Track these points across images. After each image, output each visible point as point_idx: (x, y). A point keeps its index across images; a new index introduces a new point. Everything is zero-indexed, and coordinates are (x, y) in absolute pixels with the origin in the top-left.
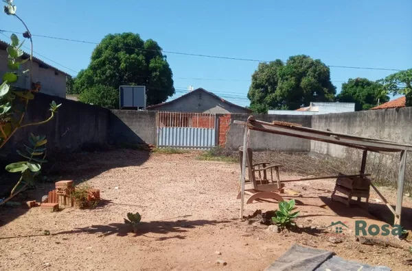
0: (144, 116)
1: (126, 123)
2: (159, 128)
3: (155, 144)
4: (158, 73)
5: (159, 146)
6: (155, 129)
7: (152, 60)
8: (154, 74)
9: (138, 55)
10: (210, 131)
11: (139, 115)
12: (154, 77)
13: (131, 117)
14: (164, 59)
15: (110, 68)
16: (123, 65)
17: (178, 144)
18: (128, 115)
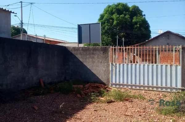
0: (98, 52)
1: (81, 60)
2: (112, 64)
3: (108, 81)
4: (138, 25)
5: (112, 84)
6: (108, 65)
7: (135, 18)
8: (135, 26)
9: (125, 15)
10: (174, 68)
11: (92, 51)
12: (136, 28)
13: (85, 53)
14: (144, 17)
15: (107, 25)
16: (115, 22)
17: (134, 83)
18: (82, 52)
